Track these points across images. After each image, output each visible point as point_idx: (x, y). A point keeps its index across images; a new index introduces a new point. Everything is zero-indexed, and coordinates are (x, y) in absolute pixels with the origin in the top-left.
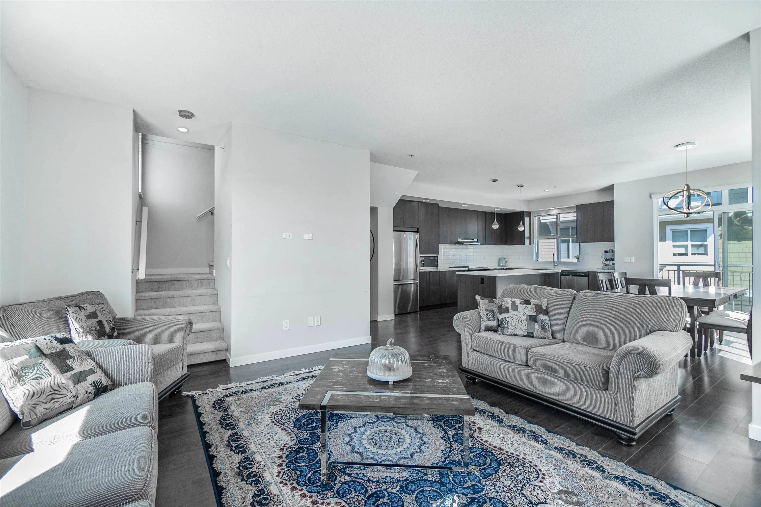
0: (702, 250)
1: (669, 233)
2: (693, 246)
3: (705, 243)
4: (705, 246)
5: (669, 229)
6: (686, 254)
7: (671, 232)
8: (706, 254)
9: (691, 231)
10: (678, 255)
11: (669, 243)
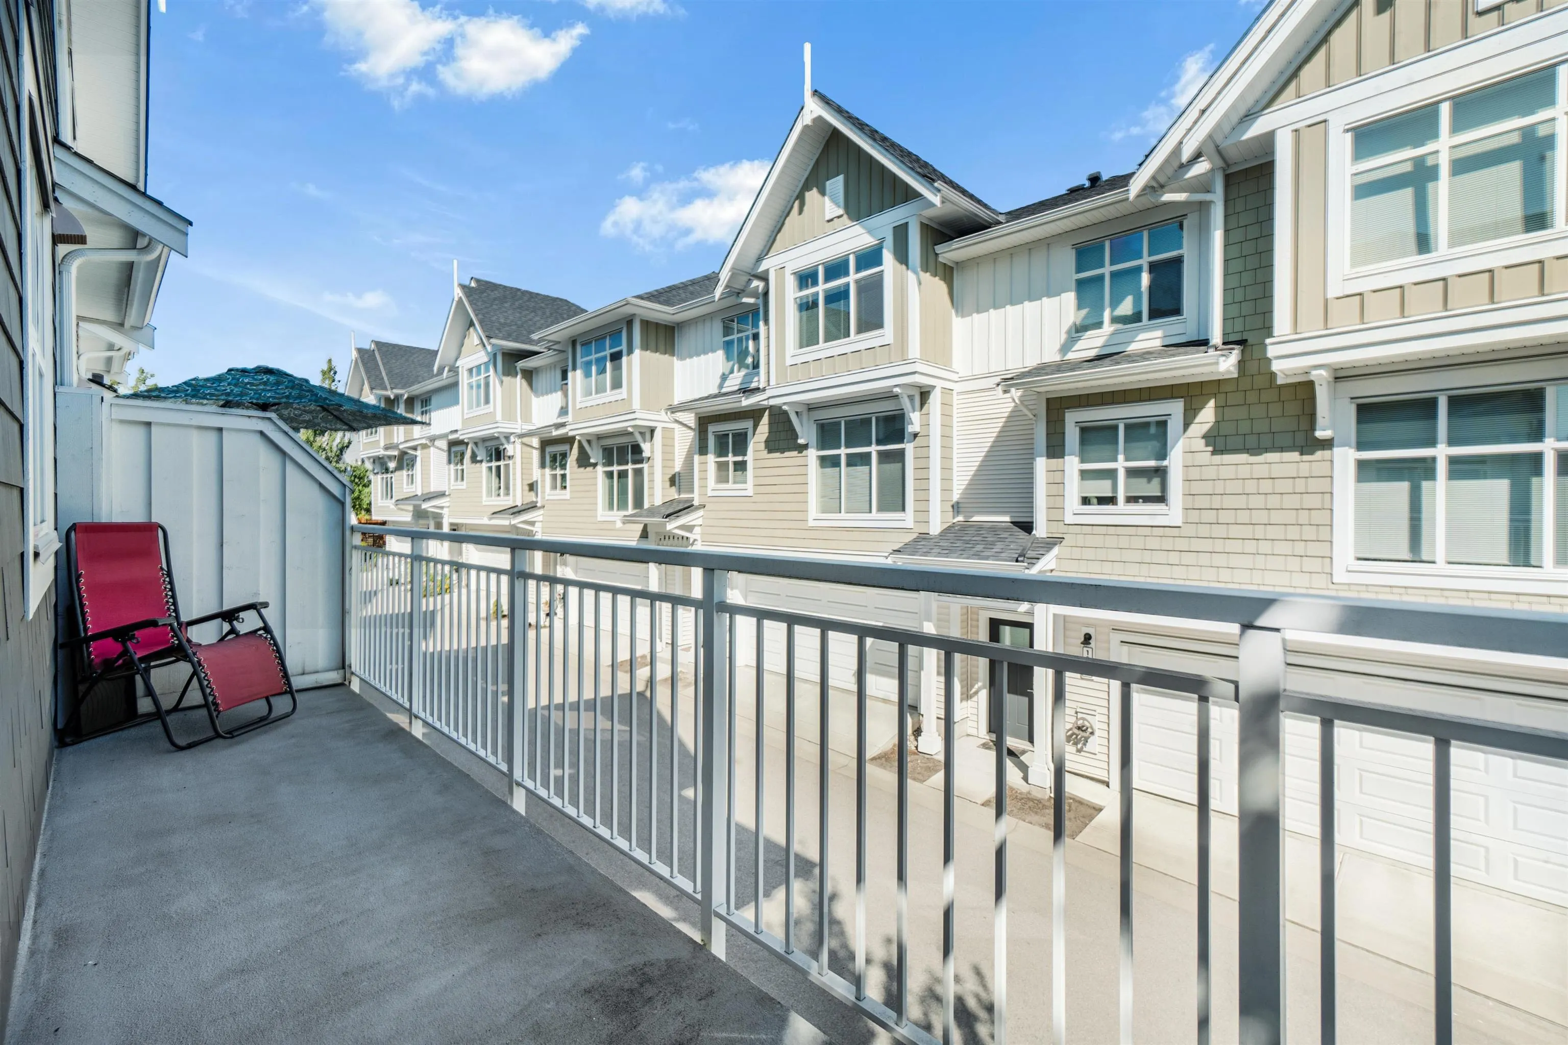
0: (1153, 489)
1: (1072, 435)
2: (1132, 473)
3: (1165, 463)
4: (1161, 473)
5: (1073, 419)
6: (1111, 500)
7: (1078, 429)
8: (1161, 499)
9: (1128, 427)
10: (1095, 501)
11: (1072, 464)
